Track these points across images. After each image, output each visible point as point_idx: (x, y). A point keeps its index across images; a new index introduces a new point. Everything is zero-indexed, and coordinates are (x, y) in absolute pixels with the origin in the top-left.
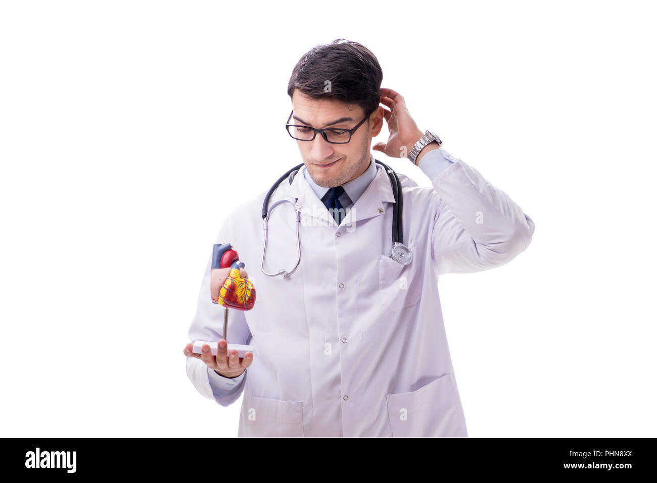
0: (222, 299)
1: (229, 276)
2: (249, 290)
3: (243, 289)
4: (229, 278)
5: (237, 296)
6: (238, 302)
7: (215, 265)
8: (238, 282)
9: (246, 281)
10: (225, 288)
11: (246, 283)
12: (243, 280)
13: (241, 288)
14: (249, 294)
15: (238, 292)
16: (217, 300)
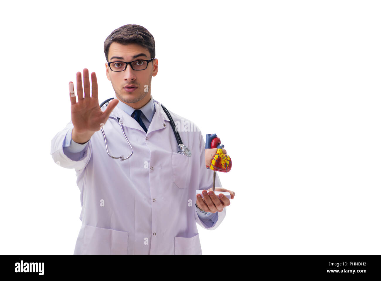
0: (213, 166)
1: (217, 153)
2: (228, 160)
3: (225, 160)
4: (217, 154)
5: (222, 164)
6: (222, 168)
7: (207, 146)
8: (222, 156)
9: (226, 155)
10: (214, 160)
11: (226, 157)
12: (224, 155)
13: (224, 160)
14: (228, 163)
15: (222, 162)
16: (210, 167)
